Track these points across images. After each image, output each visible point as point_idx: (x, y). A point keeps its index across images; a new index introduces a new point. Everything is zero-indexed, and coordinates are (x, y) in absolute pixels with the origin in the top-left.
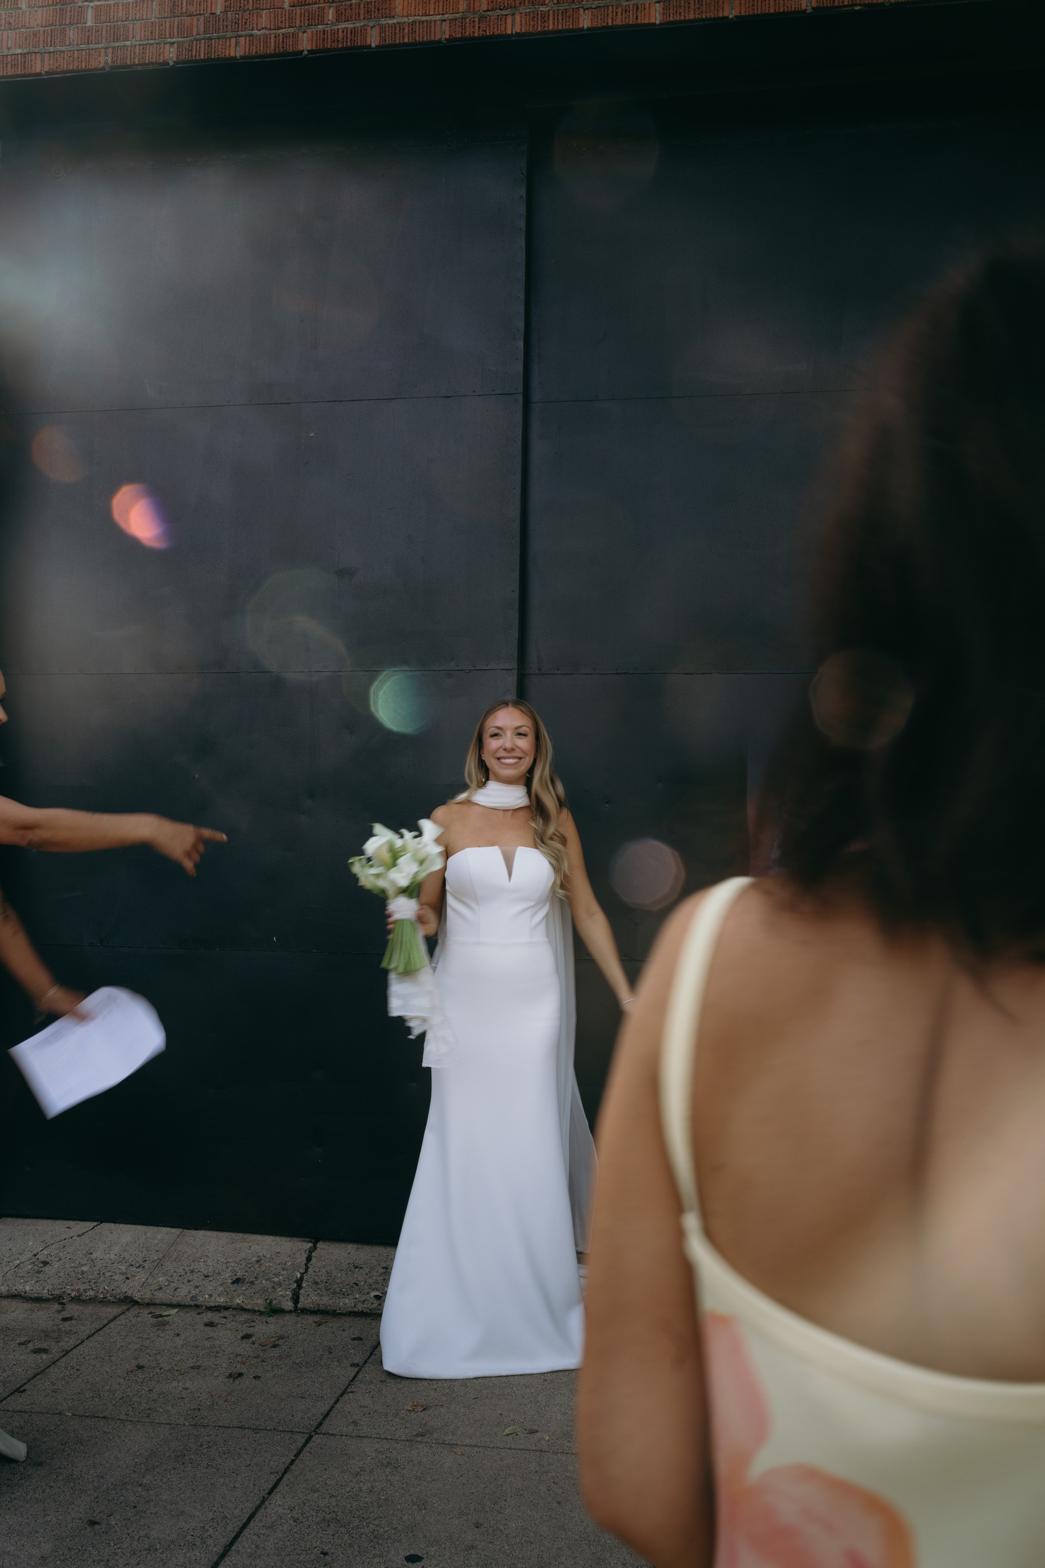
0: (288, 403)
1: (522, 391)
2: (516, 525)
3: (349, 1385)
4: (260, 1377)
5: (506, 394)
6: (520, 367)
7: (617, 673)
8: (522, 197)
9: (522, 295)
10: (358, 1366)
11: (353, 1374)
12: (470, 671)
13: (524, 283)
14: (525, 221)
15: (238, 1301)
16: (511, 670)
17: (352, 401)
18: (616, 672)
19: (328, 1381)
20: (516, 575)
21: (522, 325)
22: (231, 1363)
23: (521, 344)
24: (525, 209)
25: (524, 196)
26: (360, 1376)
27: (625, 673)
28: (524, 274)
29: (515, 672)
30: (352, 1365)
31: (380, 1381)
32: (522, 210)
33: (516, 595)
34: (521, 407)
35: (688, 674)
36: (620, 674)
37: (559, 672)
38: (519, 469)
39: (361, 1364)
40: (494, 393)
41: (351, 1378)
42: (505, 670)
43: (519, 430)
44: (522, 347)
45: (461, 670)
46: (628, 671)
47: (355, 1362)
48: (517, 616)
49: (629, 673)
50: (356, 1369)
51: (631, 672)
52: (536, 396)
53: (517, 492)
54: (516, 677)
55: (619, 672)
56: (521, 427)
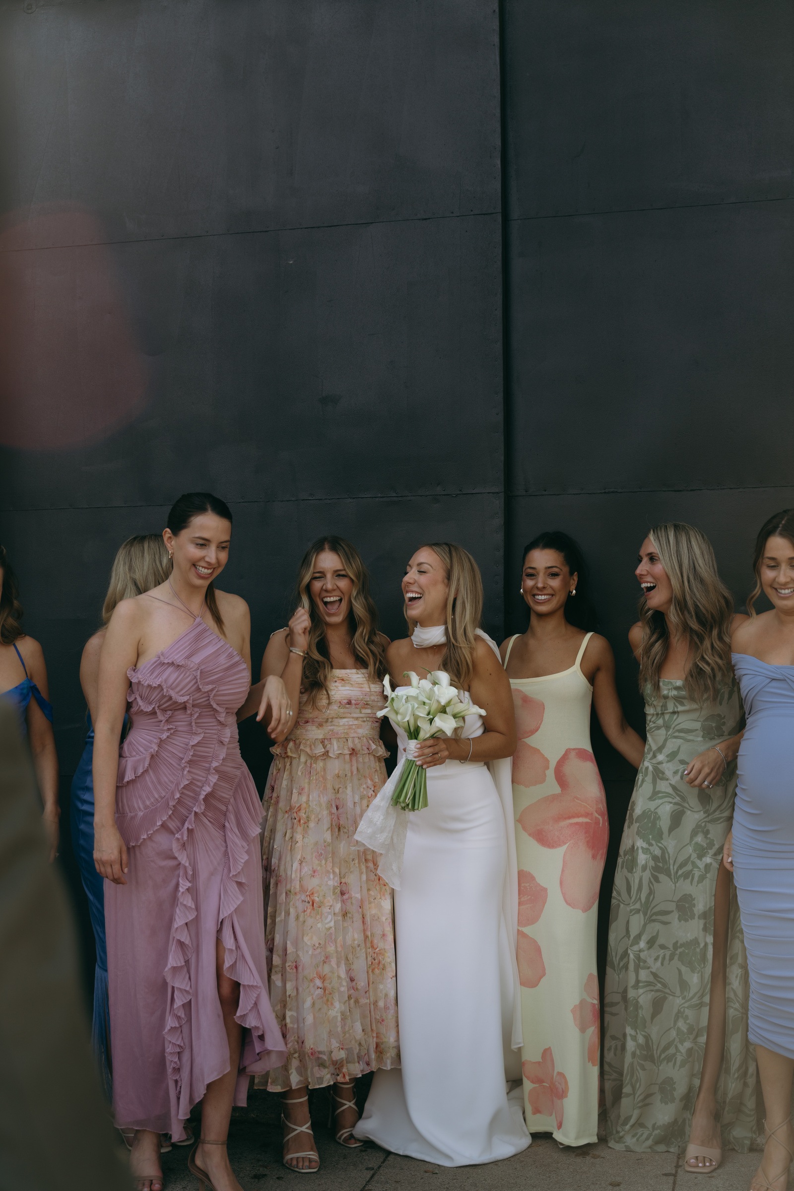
0: (266, 231)
1: (501, 211)
2: (499, 347)
3: (366, 1185)
4: (283, 1178)
5: (484, 214)
6: (498, 185)
7: (605, 493)
8: (494, 11)
9: (498, 112)
10: (373, 1169)
11: (369, 1176)
12: (457, 495)
13: (499, 100)
14: (498, 36)
15: (252, 1115)
16: (498, 493)
17: (330, 226)
18: (603, 491)
19: (347, 1181)
20: (500, 397)
21: (498, 142)
22: (254, 1166)
23: (499, 162)
24: (498, 24)
25: (497, 10)
26: (376, 1178)
27: (613, 492)
28: (499, 91)
29: (502, 495)
30: (367, 1169)
31: (395, 1182)
32: (496, 25)
33: (500, 418)
34: (500, 226)
35: (678, 491)
36: (609, 493)
37: (546, 493)
38: (500, 290)
39: (375, 1168)
40: (472, 213)
41: (368, 1179)
42: (492, 493)
43: (499, 250)
44: (500, 166)
45: (448, 495)
46: (616, 490)
47: (370, 1166)
48: (502, 438)
49: (617, 492)
50: (372, 1172)
51: (620, 491)
52: (515, 212)
53: (499, 313)
54: (503, 500)
55: (607, 491)
56: (501, 247)
